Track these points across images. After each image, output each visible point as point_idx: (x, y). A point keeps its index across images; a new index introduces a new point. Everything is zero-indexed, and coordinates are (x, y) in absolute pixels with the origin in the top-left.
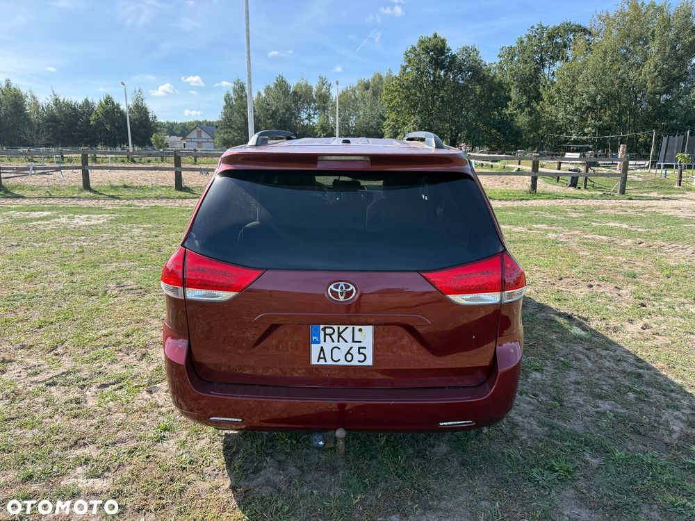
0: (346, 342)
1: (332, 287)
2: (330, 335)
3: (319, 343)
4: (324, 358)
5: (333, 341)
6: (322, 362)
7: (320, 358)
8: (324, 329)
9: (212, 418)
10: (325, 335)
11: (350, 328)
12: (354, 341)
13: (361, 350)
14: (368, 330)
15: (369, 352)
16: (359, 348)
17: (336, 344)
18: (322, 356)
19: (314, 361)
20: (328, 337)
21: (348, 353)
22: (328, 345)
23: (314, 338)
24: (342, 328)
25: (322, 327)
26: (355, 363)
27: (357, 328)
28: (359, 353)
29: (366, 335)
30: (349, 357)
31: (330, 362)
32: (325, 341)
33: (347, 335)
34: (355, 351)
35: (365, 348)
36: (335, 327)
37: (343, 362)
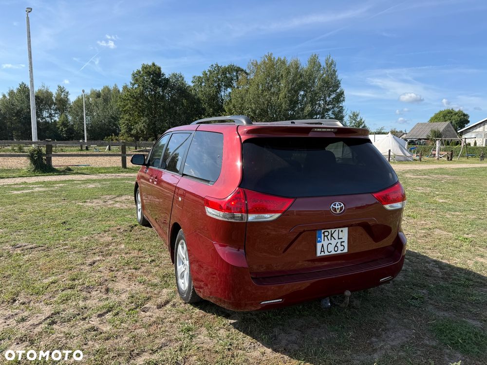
0: (335, 239)
1: (332, 205)
2: (327, 236)
3: (321, 242)
4: (324, 251)
5: (328, 240)
6: (323, 254)
7: (321, 251)
8: (324, 233)
9: (262, 303)
10: (324, 236)
11: (337, 230)
12: (339, 239)
13: (342, 244)
14: (346, 230)
15: (346, 244)
16: (341, 242)
17: (330, 242)
18: (323, 250)
19: (319, 254)
20: (326, 237)
21: (336, 246)
22: (325, 243)
23: (319, 239)
24: (333, 230)
25: (323, 231)
26: (339, 252)
27: (340, 229)
28: (341, 245)
29: (344, 233)
30: (336, 249)
31: (327, 253)
32: (324, 240)
33: (335, 235)
34: (339, 245)
35: (344, 242)
36: (329, 231)
37: (333, 252)
